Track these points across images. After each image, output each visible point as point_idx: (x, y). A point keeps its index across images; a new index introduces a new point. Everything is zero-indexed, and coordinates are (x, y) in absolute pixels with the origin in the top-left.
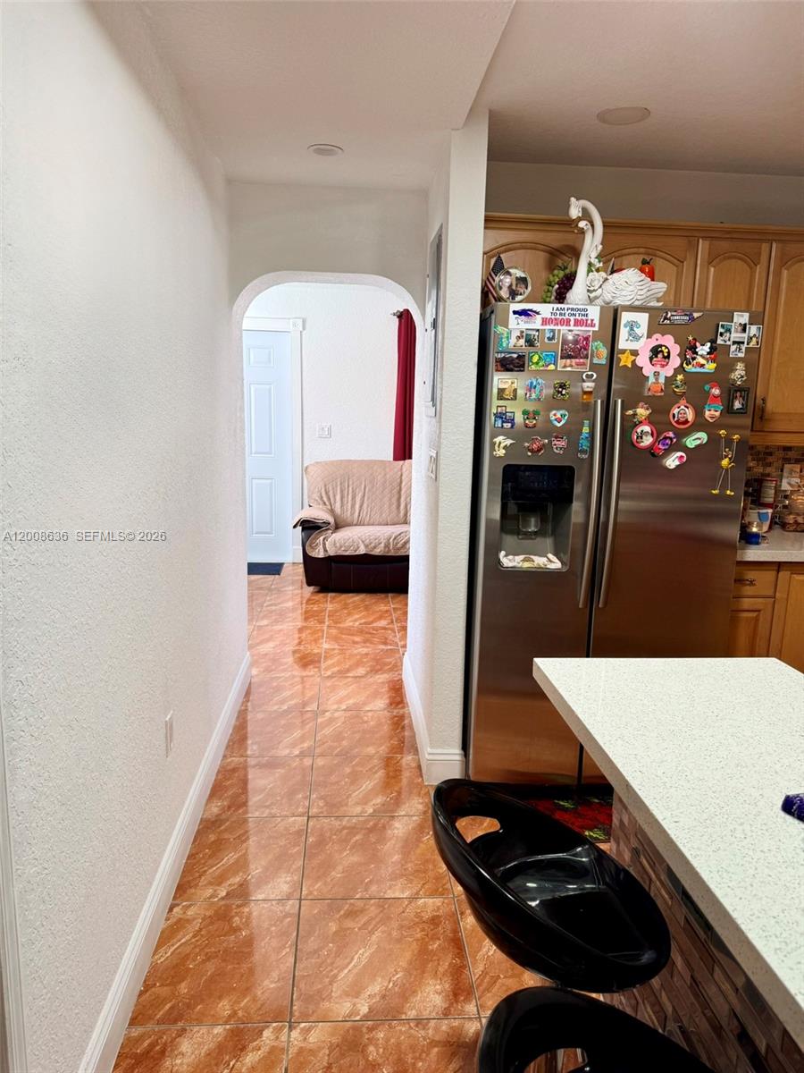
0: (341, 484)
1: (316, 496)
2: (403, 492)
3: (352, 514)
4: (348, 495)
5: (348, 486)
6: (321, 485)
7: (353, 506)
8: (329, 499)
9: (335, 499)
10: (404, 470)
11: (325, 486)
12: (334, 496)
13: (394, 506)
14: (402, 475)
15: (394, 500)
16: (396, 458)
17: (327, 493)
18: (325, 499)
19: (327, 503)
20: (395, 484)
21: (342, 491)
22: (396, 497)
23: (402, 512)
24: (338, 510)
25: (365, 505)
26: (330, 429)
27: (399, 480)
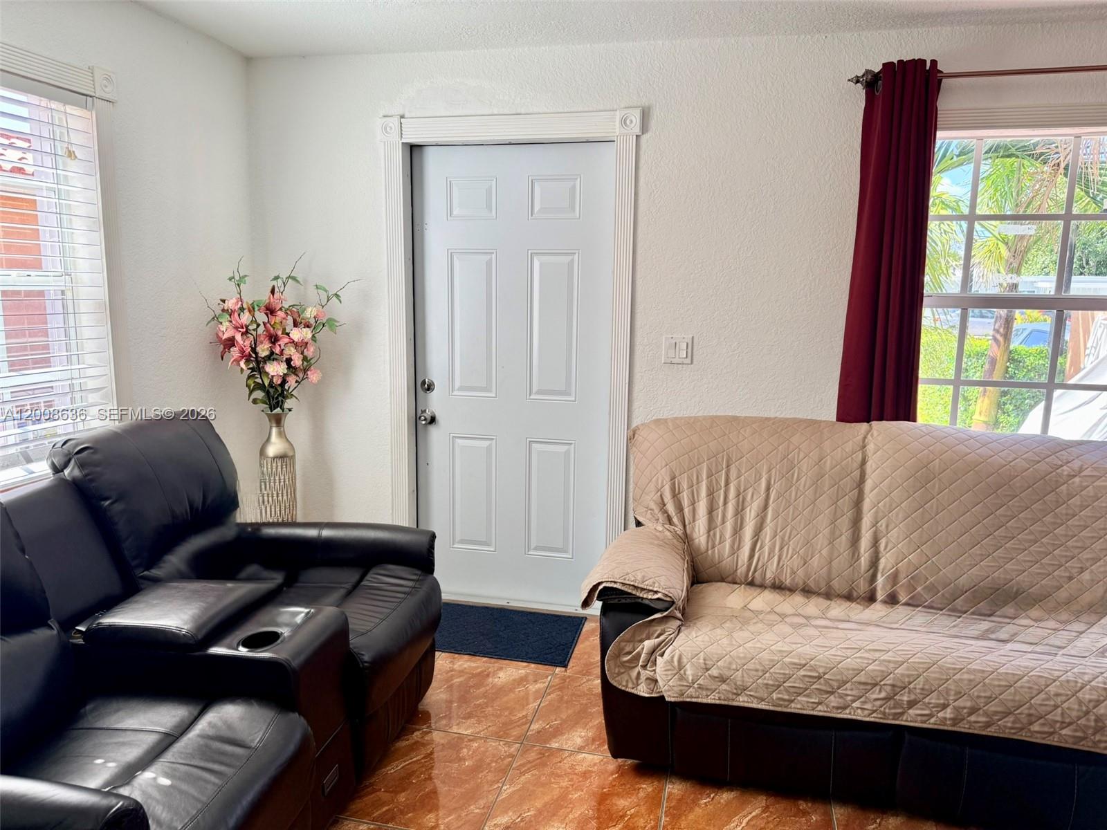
0: (710, 476)
1: (651, 500)
2: (867, 504)
3: (735, 550)
4: (725, 503)
5: (727, 484)
6: (663, 476)
7: (738, 529)
8: (680, 509)
9: (694, 511)
10: (871, 447)
11: (673, 478)
12: (693, 503)
13: (844, 540)
14: (864, 462)
15: (844, 523)
16: (846, 414)
17: (675, 495)
18: (671, 508)
19: (675, 520)
20: (848, 483)
21: (711, 494)
22: (849, 515)
23: (864, 560)
24: (700, 536)
25: (768, 531)
26: (691, 346)
27: (857, 473)
